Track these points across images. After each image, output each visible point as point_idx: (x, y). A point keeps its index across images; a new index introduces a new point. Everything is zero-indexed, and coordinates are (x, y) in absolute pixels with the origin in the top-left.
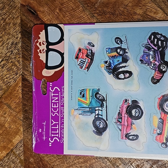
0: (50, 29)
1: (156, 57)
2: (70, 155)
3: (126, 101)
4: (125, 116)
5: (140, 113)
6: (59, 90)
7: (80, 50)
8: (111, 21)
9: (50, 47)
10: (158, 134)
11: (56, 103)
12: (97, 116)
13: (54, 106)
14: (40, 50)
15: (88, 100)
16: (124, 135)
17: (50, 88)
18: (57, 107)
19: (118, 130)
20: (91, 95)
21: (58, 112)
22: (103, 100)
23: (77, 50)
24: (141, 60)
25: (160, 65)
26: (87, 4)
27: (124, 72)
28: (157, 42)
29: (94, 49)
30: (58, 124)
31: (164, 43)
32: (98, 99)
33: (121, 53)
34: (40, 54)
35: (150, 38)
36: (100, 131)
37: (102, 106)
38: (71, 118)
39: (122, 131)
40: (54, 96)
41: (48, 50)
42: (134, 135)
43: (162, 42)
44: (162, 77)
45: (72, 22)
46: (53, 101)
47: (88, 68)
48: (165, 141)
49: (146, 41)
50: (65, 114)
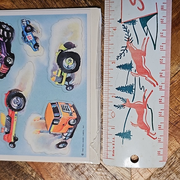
1: (2, 49)
10: (6, 133)
25: (6, 58)
28: (3, 33)
31: (10, 33)
43: (8, 32)
44: (8, 71)
48: (13, 141)
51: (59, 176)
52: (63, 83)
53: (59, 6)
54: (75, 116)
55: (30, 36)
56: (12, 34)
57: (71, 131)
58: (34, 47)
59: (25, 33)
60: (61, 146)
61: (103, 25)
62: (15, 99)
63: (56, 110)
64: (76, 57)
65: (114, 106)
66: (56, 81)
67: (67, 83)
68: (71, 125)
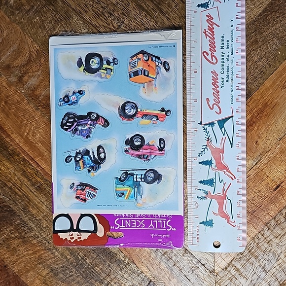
0: (57, 228)
1: (84, 124)
3: (126, 151)
4: (141, 152)
5: (138, 137)
6: (118, 219)
7: (77, 197)
9: (75, 228)
10: (158, 119)
11: (132, 222)
12: (143, 180)
13: (134, 225)
14: (78, 238)
15: (126, 189)
16: (160, 152)
17: (116, 228)
18: (135, 221)
19: (155, 158)
20: (122, 186)
21: (141, 220)
22: (126, 173)
23: (77, 200)
24: (87, 138)
25: (91, 120)
27: (99, 154)
28: (70, 122)
29: (77, 183)
30: (153, 220)
32: (125, 178)
33: (80, 157)
34: (82, 239)
35: (66, 130)
36: (158, 177)
37: (132, 175)
38: (146, 206)
39: (156, 154)
40: (124, 225)
41: (78, 230)
42: (160, 143)
43: (69, 118)
44: (102, 117)
46: (130, 226)
47: (95, 189)
48: (164, 113)
49: (69, 133)
50: (142, 214)
52: (112, 68)
54: (140, 56)
55: (72, 98)
56: (71, 114)
57: (154, 59)
58: (82, 94)
59: (70, 103)
60: (167, 67)
62: (126, 111)
63: (136, 74)
64: (90, 56)
66: (110, 74)
67: (112, 64)
68: (149, 58)
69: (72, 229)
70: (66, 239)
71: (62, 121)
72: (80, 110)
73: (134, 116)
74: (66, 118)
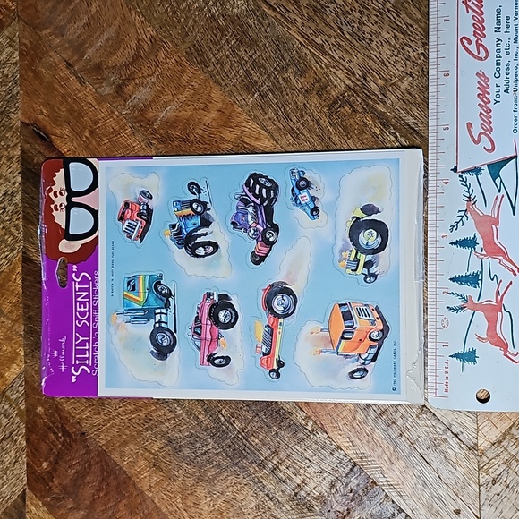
0: (73, 167)
1: (257, 218)
2: (109, 398)
3: (209, 295)
4: (207, 323)
5: (234, 318)
6: (90, 278)
7: (127, 204)
8: (181, 153)
9: (74, 199)
10: (264, 354)
11: (84, 303)
12: (157, 325)
13: (80, 307)
15: (142, 295)
16: (206, 358)
17: (74, 274)
18: (87, 309)
19: (195, 348)
20: (147, 286)
21: (88, 319)
22: (169, 295)
23: (121, 204)
24: (233, 223)
25: (265, 231)
26: (138, 122)
27: (204, 244)
28: (260, 191)
29: (152, 203)
30: (89, 341)
31: (272, 191)
32: (160, 293)
33: (199, 209)
35: (247, 184)
36: (162, 352)
37: (167, 306)
38: (112, 330)
39: (202, 351)
40: (80, 290)
41: (70, 205)
42: (222, 357)
43: (268, 190)
44: (269, 252)
45: (112, 155)
46: (79, 299)
47: (142, 237)
48: (275, 367)
49: (241, 189)
50: (100, 322)
51: (353, 427)
52: (359, 272)
53: (352, 146)
54: (379, 325)
55: (304, 196)
56: (275, 194)
57: (374, 351)
58: (312, 214)
59: (296, 190)
60: (356, 375)
61: (426, 177)
62: (279, 297)
63: (347, 316)
64: (381, 229)
65: (447, 307)
66: (347, 268)
67: (365, 271)
68: (374, 340)
69: (71, 194)
70: (54, 184)
71: (261, 176)
72: (284, 210)
73: (271, 310)
74: (268, 184)
